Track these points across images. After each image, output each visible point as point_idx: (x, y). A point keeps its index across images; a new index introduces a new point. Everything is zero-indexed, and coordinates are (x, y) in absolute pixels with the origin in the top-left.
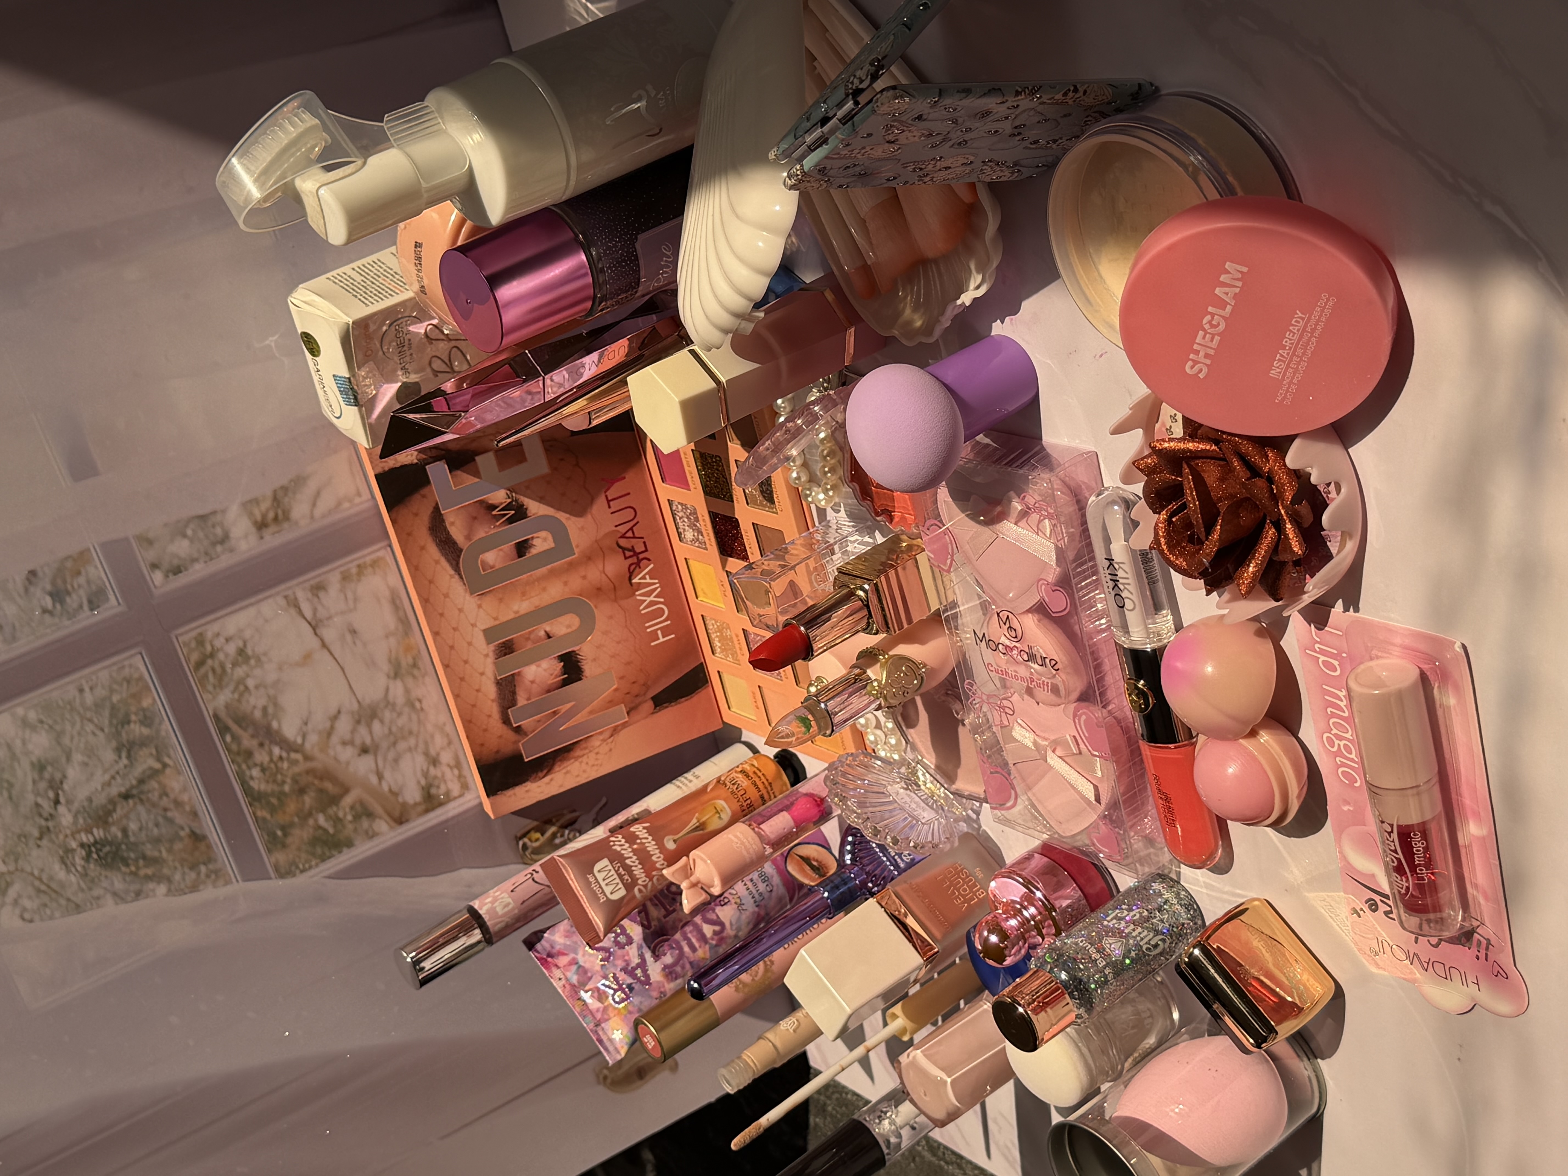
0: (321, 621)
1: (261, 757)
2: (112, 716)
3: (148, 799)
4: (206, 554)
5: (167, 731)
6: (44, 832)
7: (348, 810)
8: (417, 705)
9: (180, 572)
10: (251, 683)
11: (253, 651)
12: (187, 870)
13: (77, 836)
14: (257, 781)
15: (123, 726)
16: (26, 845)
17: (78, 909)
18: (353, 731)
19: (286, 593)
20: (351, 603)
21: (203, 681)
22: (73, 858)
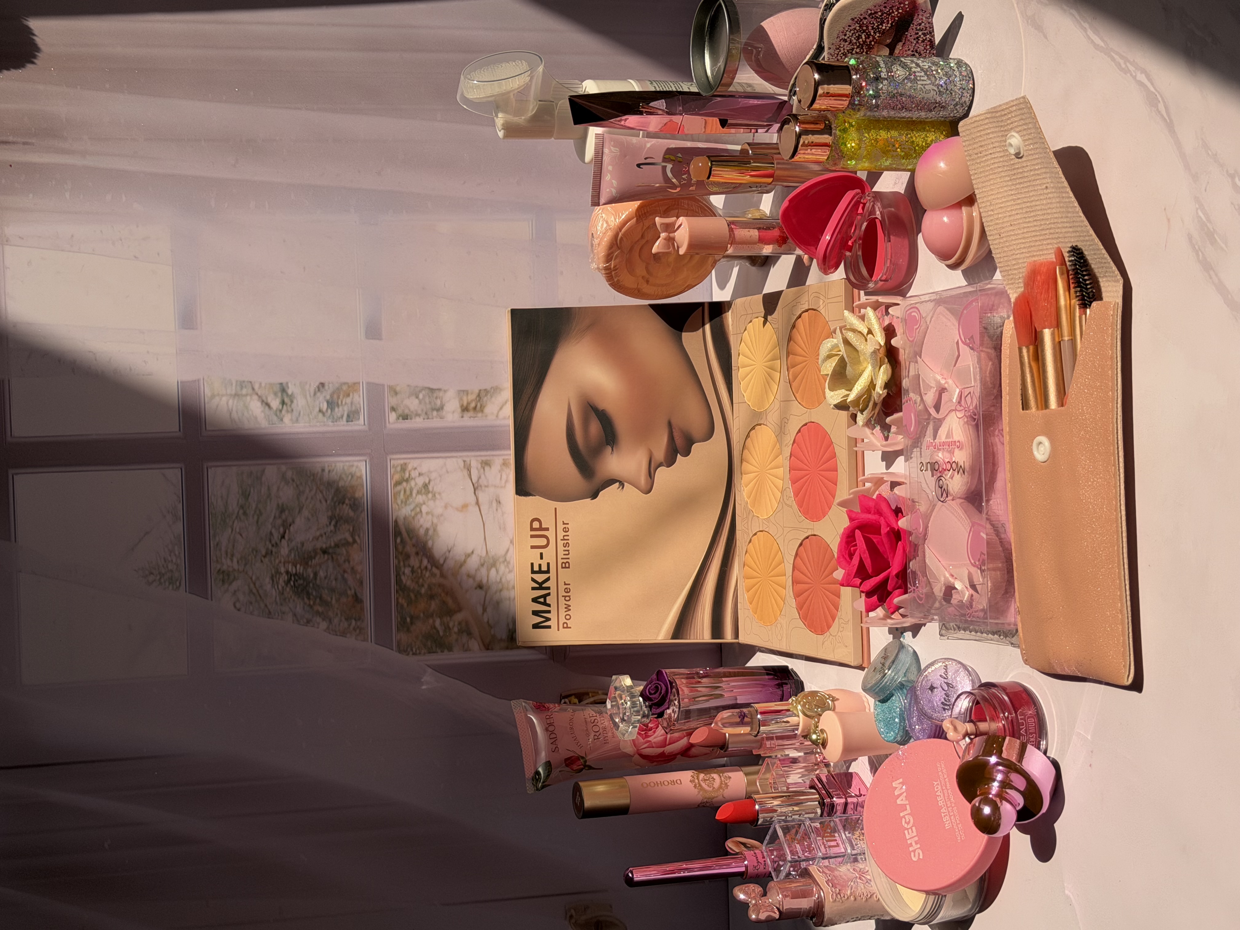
0: (481, 486)
1: (414, 561)
3: (337, 560)
4: (426, 413)
5: (363, 519)
6: (269, 553)
7: (456, 623)
9: (407, 419)
10: (424, 509)
11: (433, 488)
12: (343, 619)
13: (286, 565)
14: (406, 577)
15: (339, 504)
16: (255, 557)
17: (269, 615)
18: (477, 570)
19: (465, 459)
20: (503, 481)
21: (396, 495)
22: (279, 579)
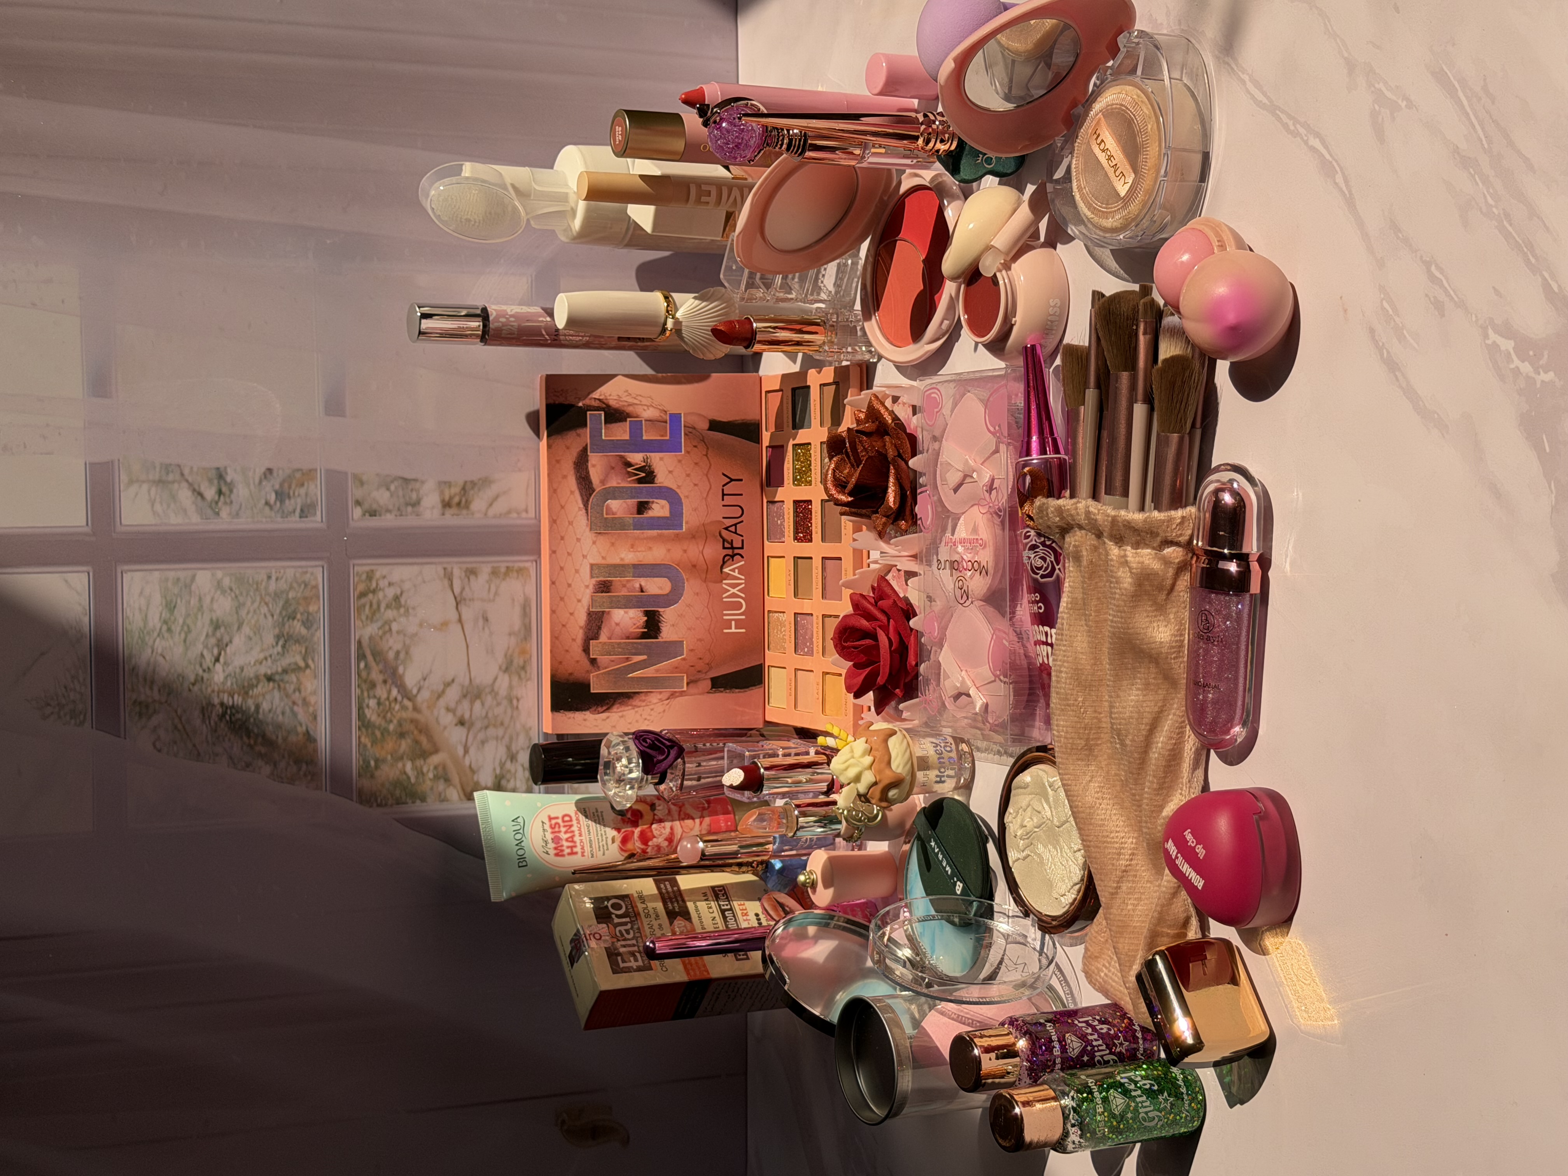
0: (465, 599)
1: (381, 691)
2: (284, 607)
3: (285, 689)
4: (399, 509)
5: (319, 639)
6: (198, 680)
7: (432, 768)
8: (515, 702)
9: (375, 515)
10: (395, 627)
11: (406, 601)
12: (291, 763)
13: (221, 695)
14: (371, 711)
15: (288, 620)
17: (198, 757)
18: (458, 702)
19: (446, 566)
20: (491, 596)
21: (360, 609)
22: (211, 712)
